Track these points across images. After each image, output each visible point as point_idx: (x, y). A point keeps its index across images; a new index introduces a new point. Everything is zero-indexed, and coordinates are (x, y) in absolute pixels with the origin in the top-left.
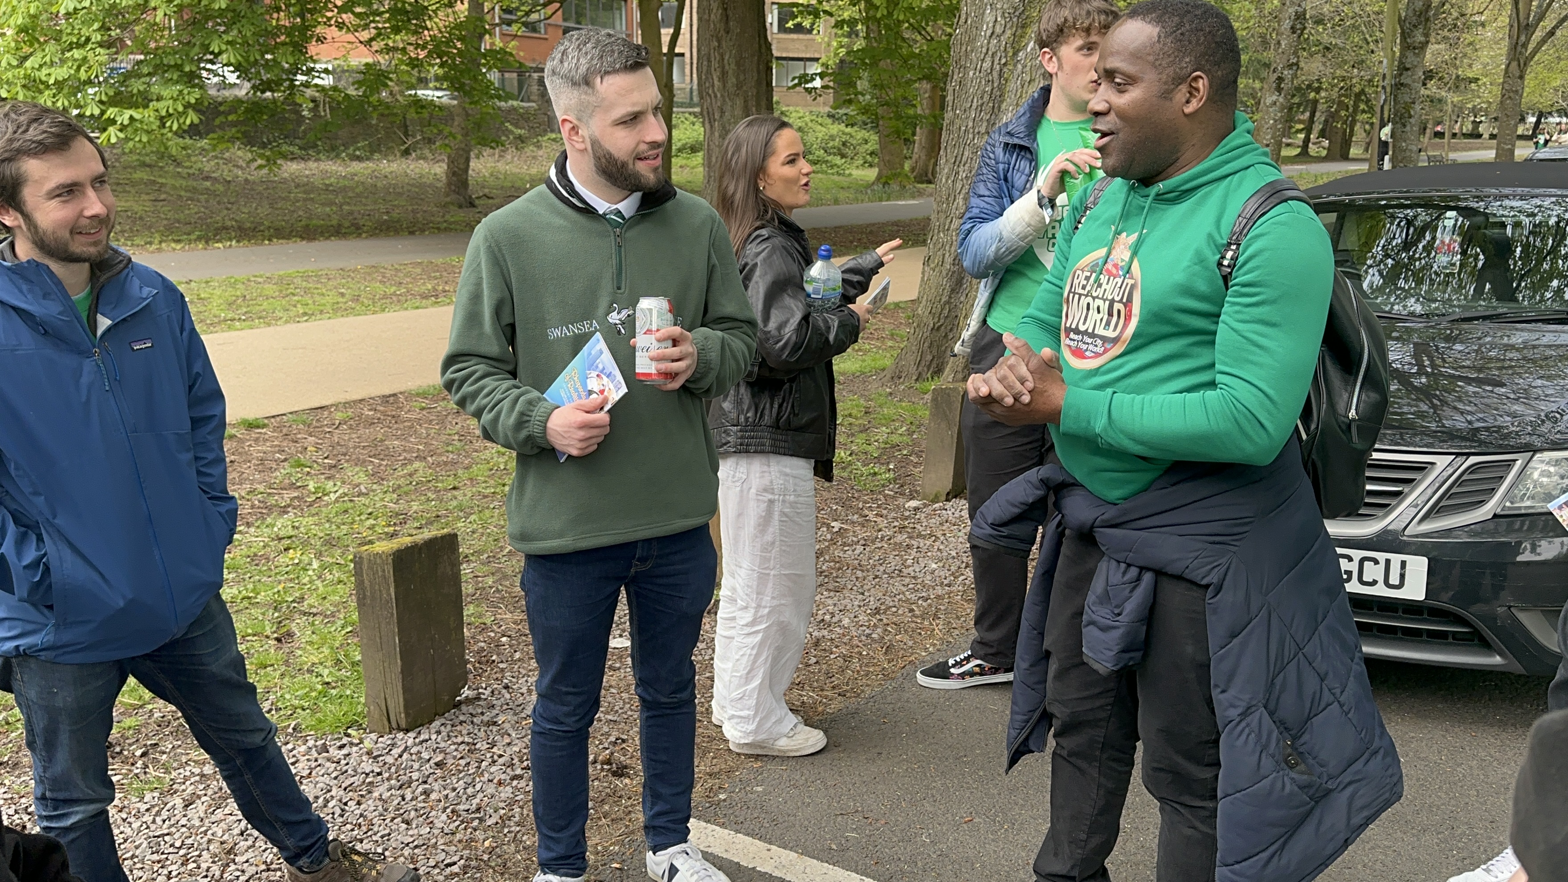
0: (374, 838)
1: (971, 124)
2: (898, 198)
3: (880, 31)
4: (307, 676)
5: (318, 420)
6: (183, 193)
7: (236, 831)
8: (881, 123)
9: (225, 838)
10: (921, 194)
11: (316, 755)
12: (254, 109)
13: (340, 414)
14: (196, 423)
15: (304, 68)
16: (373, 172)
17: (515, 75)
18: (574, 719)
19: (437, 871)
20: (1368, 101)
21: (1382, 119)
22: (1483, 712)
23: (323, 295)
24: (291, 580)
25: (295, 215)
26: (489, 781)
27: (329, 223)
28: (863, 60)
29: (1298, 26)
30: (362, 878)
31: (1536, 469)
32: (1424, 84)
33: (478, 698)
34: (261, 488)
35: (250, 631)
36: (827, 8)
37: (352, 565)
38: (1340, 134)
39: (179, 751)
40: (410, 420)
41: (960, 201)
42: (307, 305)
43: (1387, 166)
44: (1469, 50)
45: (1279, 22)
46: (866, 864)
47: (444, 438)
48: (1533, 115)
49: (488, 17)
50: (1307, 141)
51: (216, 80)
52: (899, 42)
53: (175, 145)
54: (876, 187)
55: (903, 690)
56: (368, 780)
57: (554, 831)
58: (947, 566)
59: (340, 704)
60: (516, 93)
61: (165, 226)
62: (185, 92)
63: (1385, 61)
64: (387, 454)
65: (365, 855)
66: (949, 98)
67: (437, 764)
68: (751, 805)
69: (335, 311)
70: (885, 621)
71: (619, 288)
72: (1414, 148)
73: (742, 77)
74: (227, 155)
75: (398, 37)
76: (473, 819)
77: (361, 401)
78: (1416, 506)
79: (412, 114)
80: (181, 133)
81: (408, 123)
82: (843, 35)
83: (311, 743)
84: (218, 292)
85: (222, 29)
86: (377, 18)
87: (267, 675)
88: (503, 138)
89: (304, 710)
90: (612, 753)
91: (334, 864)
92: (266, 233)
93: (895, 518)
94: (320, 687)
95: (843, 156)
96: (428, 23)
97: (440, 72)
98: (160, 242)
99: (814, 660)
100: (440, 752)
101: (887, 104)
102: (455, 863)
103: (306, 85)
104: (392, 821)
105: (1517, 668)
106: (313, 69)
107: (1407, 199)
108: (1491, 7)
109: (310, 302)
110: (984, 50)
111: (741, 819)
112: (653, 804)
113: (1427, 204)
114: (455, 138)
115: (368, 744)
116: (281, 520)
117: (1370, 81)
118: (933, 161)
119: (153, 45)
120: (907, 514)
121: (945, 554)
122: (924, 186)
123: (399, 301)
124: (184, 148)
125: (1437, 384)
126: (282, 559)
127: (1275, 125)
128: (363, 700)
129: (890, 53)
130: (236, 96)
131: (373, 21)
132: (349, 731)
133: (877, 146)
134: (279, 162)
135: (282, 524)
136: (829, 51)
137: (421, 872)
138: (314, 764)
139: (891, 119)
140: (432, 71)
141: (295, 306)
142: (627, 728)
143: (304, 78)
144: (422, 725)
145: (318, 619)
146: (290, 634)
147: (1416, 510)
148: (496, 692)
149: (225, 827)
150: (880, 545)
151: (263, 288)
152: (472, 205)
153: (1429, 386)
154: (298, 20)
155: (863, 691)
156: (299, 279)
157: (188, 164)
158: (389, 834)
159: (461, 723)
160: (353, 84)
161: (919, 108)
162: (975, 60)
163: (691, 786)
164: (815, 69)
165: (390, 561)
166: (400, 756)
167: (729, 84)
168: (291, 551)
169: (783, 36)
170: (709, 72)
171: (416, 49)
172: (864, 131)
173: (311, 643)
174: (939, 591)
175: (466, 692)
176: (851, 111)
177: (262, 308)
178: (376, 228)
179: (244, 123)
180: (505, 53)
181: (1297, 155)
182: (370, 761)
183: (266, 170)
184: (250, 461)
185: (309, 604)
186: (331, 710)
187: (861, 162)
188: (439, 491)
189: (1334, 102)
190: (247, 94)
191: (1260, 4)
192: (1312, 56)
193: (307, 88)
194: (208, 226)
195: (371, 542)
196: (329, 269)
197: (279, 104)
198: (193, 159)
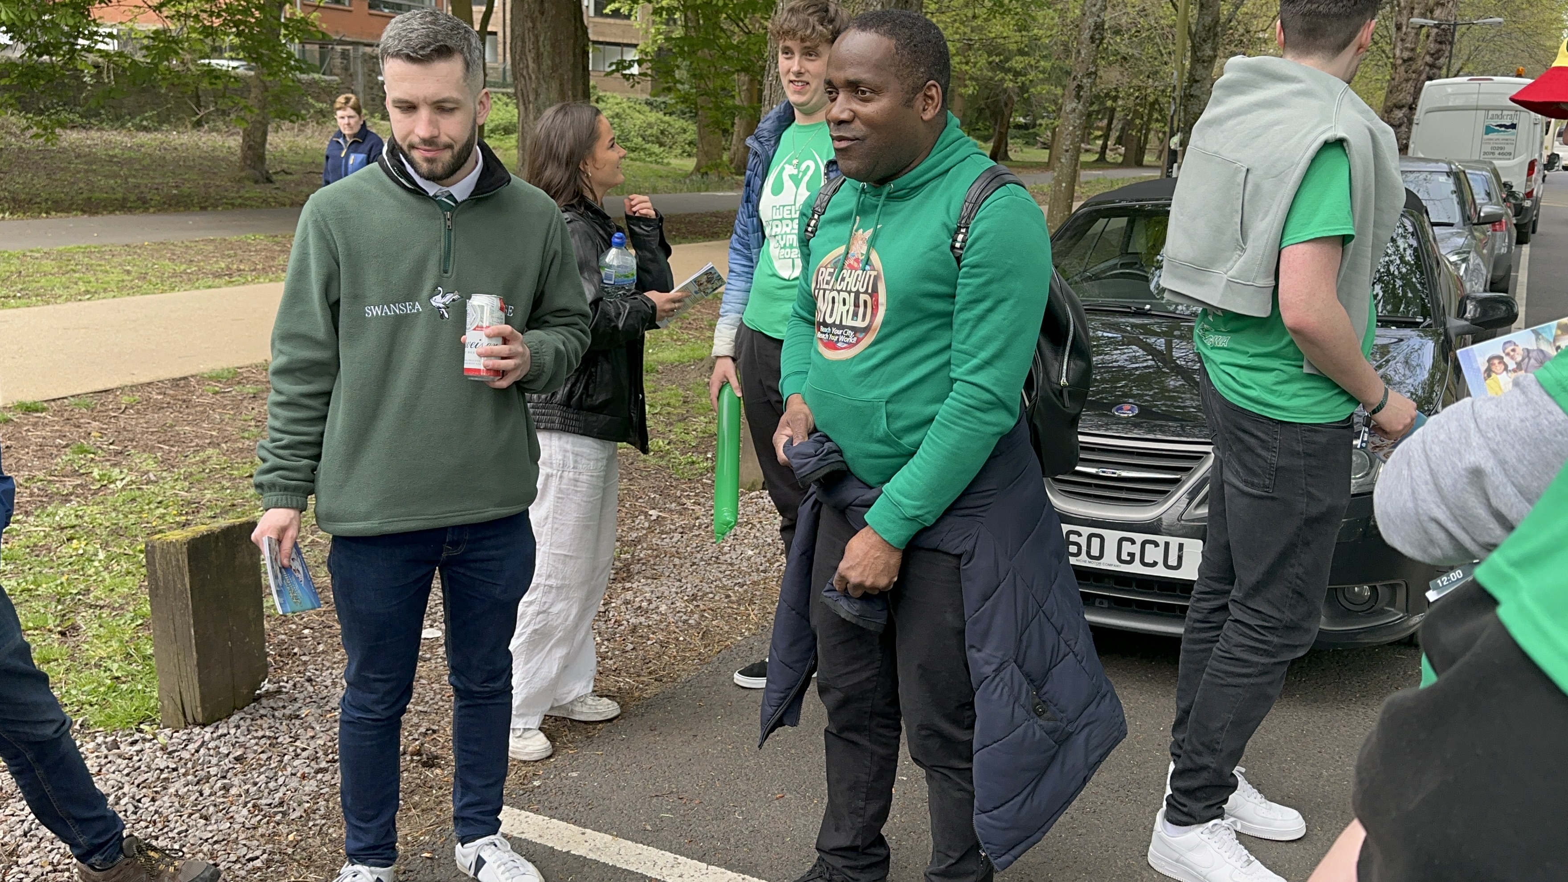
0: (171, 835)
2: (717, 189)
3: (698, 20)
4: (95, 670)
5: (103, 405)
7: (19, 832)
8: (700, 113)
9: (6, 839)
11: (106, 752)
12: (30, 73)
13: (126, 398)
15: (86, 32)
16: (162, 143)
17: (317, 47)
18: (383, 707)
19: (239, 865)
20: (1161, 110)
21: (1172, 128)
23: (107, 272)
24: (75, 571)
25: (76, 187)
26: (292, 774)
27: (113, 197)
28: (682, 48)
29: (1097, 36)
30: (158, 876)
33: (279, 691)
34: (41, 475)
35: (31, 625)
37: (143, 555)
38: (1135, 141)
40: (202, 405)
42: (89, 282)
43: (1176, 172)
45: (1079, 31)
46: (680, 843)
47: (239, 424)
50: (1104, 147)
52: (717, 32)
54: (694, 178)
55: (719, 673)
56: (163, 776)
57: (362, 820)
58: (763, 553)
59: (131, 699)
60: (318, 63)
63: (1175, 74)
64: (179, 440)
65: (162, 850)
66: (766, 92)
67: (237, 759)
68: (566, 790)
69: (121, 289)
70: (702, 607)
71: (446, 273)
73: (557, 60)
75: (190, 4)
76: (276, 813)
77: (149, 384)
78: (1191, 492)
79: (205, 84)
81: (200, 93)
82: (661, 23)
83: (100, 740)
88: (303, 112)
89: (91, 705)
90: (422, 744)
91: (129, 860)
92: (43, 205)
94: (109, 682)
95: (661, 144)
97: (236, 41)
99: (630, 646)
100: (240, 747)
101: (705, 94)
102: (257, 858)
103: (89, 50)
104: (189, 817)
106: (96, 33)
109: (93, 279)
111: (556, 804)
112: (463, 795)
114: (251, 111)
115: (162, 739)
116: (64, 509)
117: (1163, 91)
121: (761, 541)
123: (189, 280)
126: (65, 550)
127: (1074, 131)
128: (156, 694)
129: (709, 43)
130: (9, 58)
132: (142, 726)
133: (695, 137)
134: (57, 130)
135: (64, 513)
136: (647, 38)
137: (221, 867)
138: (103, 761)
139: (710, 109)
140: (227, 39)
141: (76, 283)
142: (438, 718)
143: (87, 42)
144: (220, 719)
145: (105, 613)
146: (75, 628)
147: (1192, 496)
148: (299, 685)
149: (6, 828)
150: (697, 533)
151: (40, 264)
152: (269, 180)
155: (679, 676)
156: (81, 255)
158: (187, 831)
159: (262, 717)
160: (141, 49)
161: (737, 97)
163: (505, 775)
164: (632, 55)
165: (185, 549)
166: (197, 751)
167: (544, 67)
168: (75, 541)
169: (599, 20)
170: (523, 53)
171: (211, 16)
172: (682, 121)
173: (98, 637)
174: (755, 577)
175: (266, 686)
176: (670, 99)
177: (39, 285)
178: (164, 203)
179: (17, 88)
180: (307, 23)
181: (1097, 160)
182: (165, 757)
183: (42, 140)
184: (28, 447)
185: (95, 596)
186: (121, 705)
187: (680, 151)
188: (235, 479)
189: (1130, 111)
190: (22, 57)
191: (1063, 13)
192: (1110, 65)
193: (89, 53)
195: (162, 531)
196: (113, 245)
197: (58, 69)
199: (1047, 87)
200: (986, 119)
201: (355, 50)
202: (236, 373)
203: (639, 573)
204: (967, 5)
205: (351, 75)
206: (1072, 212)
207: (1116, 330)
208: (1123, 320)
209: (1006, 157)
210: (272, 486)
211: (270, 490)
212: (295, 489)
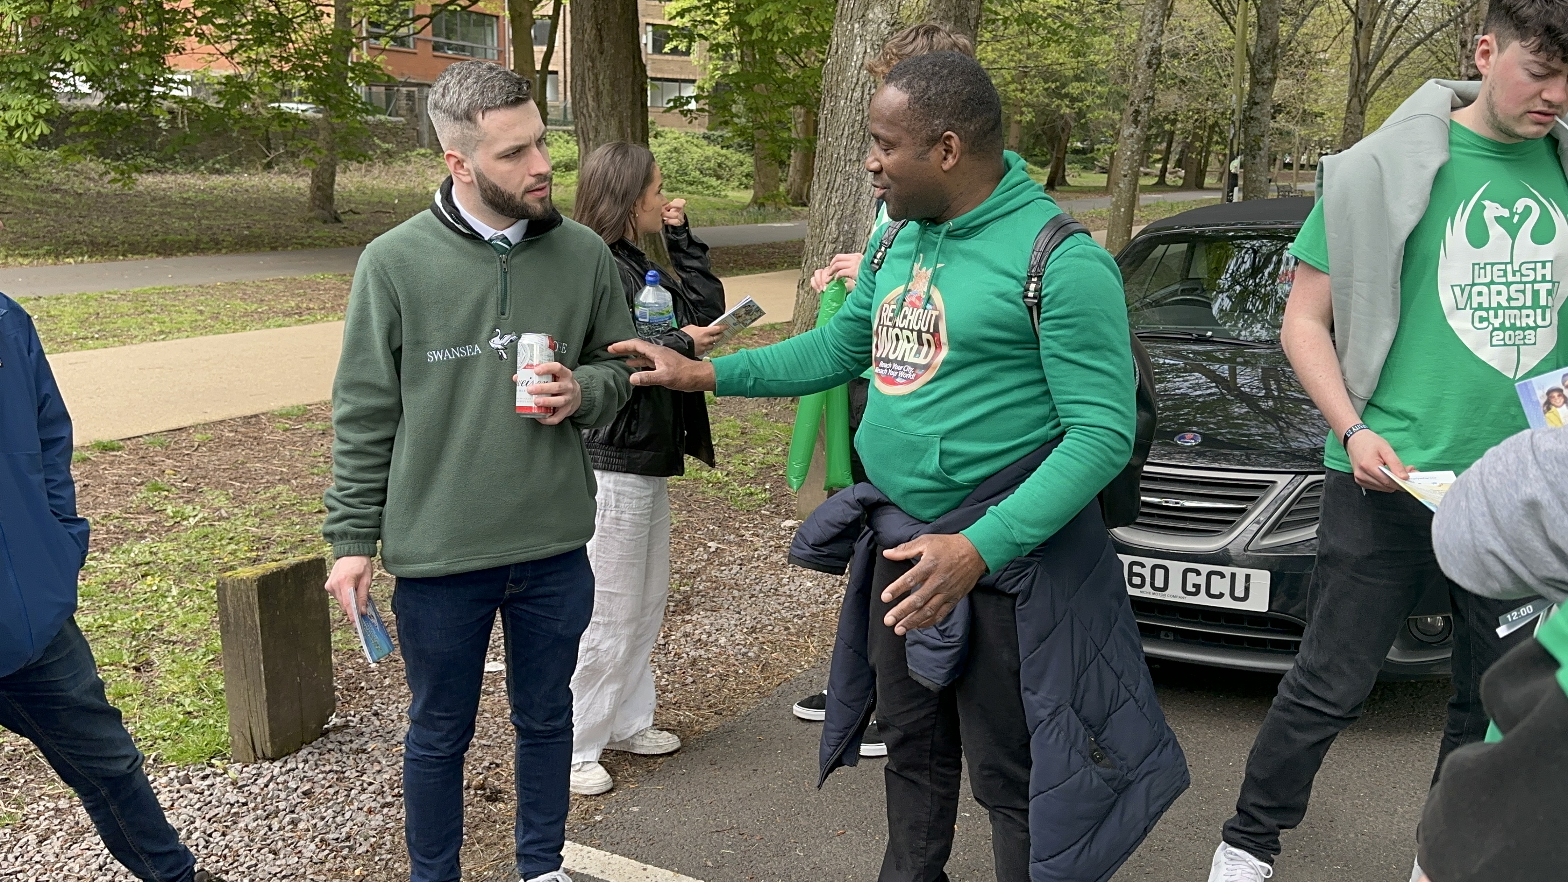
0: (240, 869)
1: (842, 152)
2: (774, 220)
3: (754, 55)
4: (168, 705)
5: (176, 442)
6: (30, 206)
7: (95, 866)
8: (757, 145)
9: (82, 873)
10: (796, 216)
11: (178, 786)
12: (108, 120)
13: (199, 436)
14: (47, 444)
15: (162, 79)
16: (234, 185)
17: (383, 89)
18: (447, 744)
20: (1221, 132)
23: (181, 312)
24: (149, 607)
25: (151, 230)
26: (359, 809)
27: (187, 238)
28: (738, 85)
29: (1154, 61)
32: (1274, 118)
33: (346, 726)
34: (116, 512)
35: (106, 660)
36: (703, 32)
37: (214, 591)
38: (1195, 164)
39: (32, 785)
40: (273, 442)
41: (833, 226)
42: (164, 322)
43: (1237, 196)
44: (1314, 86)
45: (1136, 56)
46: (741, 880)
47: (309, 460)
49: (355, 31)
50: (1164, 170)
51: (67, 89)
52: (774, 67)
53: (22, 156)
54: (751, 209)
55: (778, 707)
56: (233, 811)
57: (427, 857)
58: (822, 584)
59: (203, 734)
60: (384, 107)
61: (11, 240)
62: (35, 101)
63: (1235, 96)
64: (250, 477)
66: (821, 126)
67: (304, 793)
68: (627, 825)
69: (194, 329)
70: (761, 639)
71: (503, 314)
72: (1263, 179)
73: (616, 98)
74: (78, 167)
75: (261, 49)
76: (343, 848)
77: (221, 422)
78: (1258, 523)
79: (275, 128)
80: (30, 144)
81: (270, 136)
82: (718, 58)
83: (172, 774)
84: (69, 309)
85: (74, 37)
86: (239, 30)
87: (125, 705)
88: (370, 153)
89: (164, 740)
90: (486, 778)
92: (120, 248)
93: (771, 538)
94: (181, 717)
95: (719, 177)
96: (292, 35)
97: (305, 85)
98: (6, 257)
99: (690, 679)
100: (308, 781)
101: (761, 127)
103: (164, 96)
104: (258, 851)
106: (171, 80)
107: (1253, 230)
108: (1333, 45)
109: (167, 320)
110: (855, 80)
111: (617, 840)
112: (526, 832)
113: (1272, 236)
114: (320, 152)
115: (232, 774)
116: (139, 546)
117: (1223, 113)
118: (807, 184)
120: (783, 533)
122: (799, 208)
123: (260, 319)
124: (32, 159)
125: (1283, 407)
126: (139, 586)
127: (1132, 156)
128: (226, 729)
129: (765, 77)
130: (88, 106)
131: (234, 33)
132: (213, 761)
133: (752, 169)
134: (134, 175)
135: (139, 550)
136: (705, 74)
138: (176, 796)
139: (766, 142)
140: (296, 83)
141: (151, 324)
142: (501, 752)
143: (162, 89)
144: (289, 754)
145: (178, 648)
146: (149, 663)
147: (1258, 526)
148: (365, 719)
149: (83, 862)
150: (756, 564)
151: (117, 306)
152: (337, 220)
153: (1276, 409)
154: (156, 29)
155: (739, 709)
156: (156, 296)
157: (35, 175)
158: (256, 865)
159: (329, 751)
160: (214, 94)
161: (793, 130)
162: (846, 89)
163: (567, 810)
164: (690, 91)
165: (255, 586)
166: (266, 786)
167: (604, 105)
168: (149, 578)
169: (657, 57)
170: (583, 92)
171: (280, 61)
172: (739, 154)
173: (171, 672)
174: (814, 609)
175: (334, 720)
176: (727, 133)
177: (116, 326)
178: (236, 244)
179: (96, 134)
180: (373, 66)
181: (1156, 184)
182: (235, 791)
183: (120, 184)
184: (104, 485)
185: (168, 632)
186: (194, 740)
187: (737, 184)
188: (304, 515)
189: (1189, 134)
190: (100, 105)
191: (1119, 38)
192: (1168, 89)
193: (164, 99)
194: (58, 240)
195: (232, 568)
196: (186, 286)
197: (134, 115)
198: (41, 170)
199: (1105, 112)
200: (1043, 145)
201: (420, 92)
202: (306, 410)
203: (698, 605)
204: (1022, 33)
205: (416, 116)
206: (1132, 237)
207: (1178, 357)
208: (1185, 347)
209: (1064, 182)
210: (344, 535)
211: (341, 538)
212: (366, 536)
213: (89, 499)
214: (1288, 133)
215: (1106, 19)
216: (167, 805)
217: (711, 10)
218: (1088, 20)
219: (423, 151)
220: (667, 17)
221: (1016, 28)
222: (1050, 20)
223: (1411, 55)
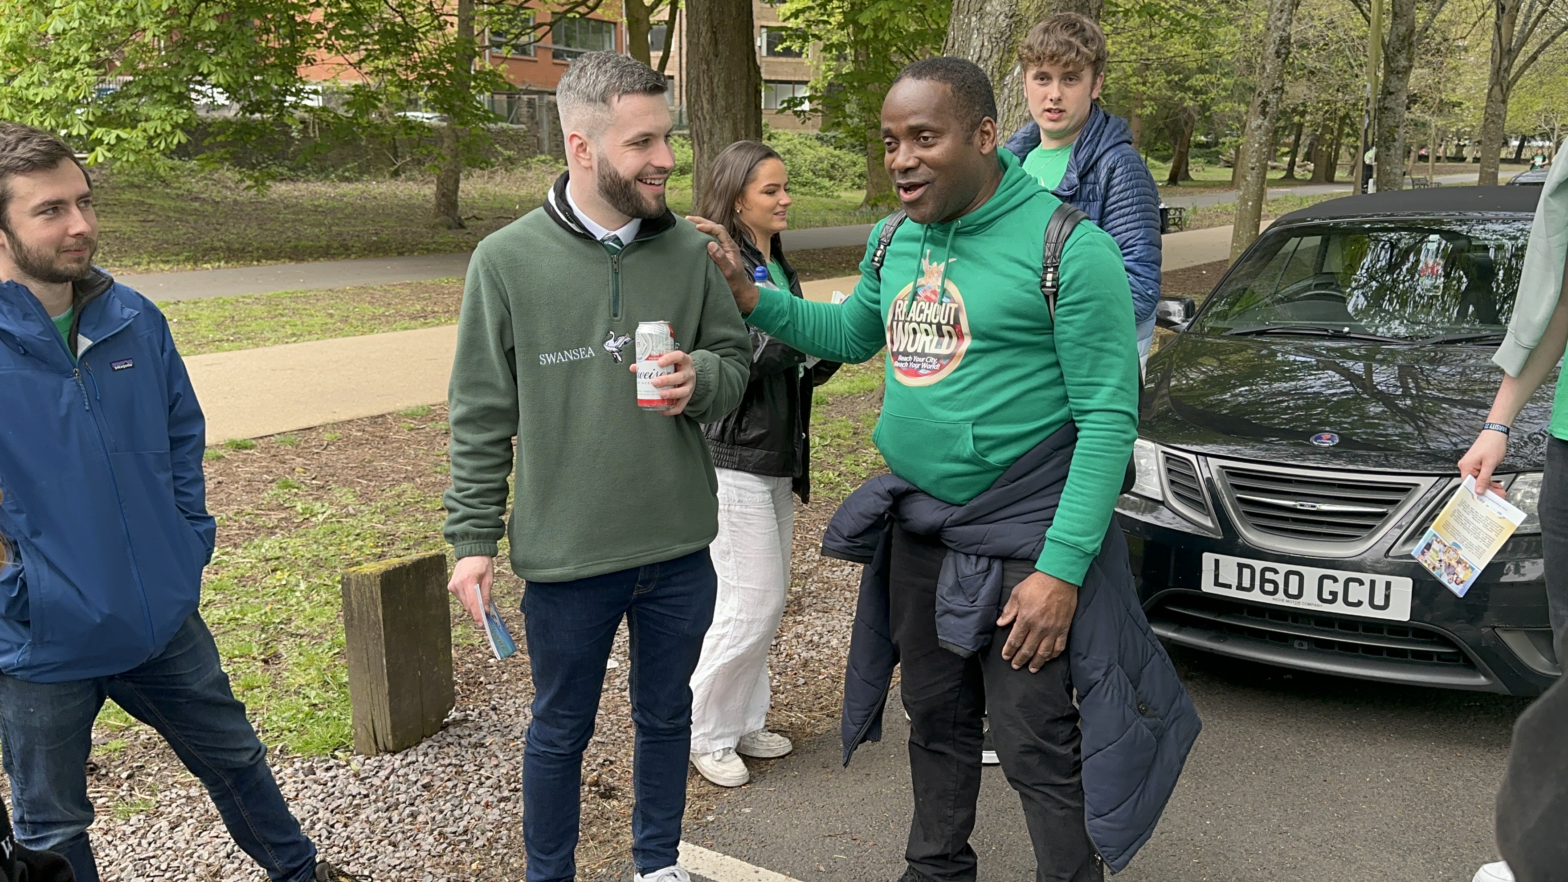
0: (361, 860)
3: (868, 55)
4: (294, 697)
5: (306, 441)
6: (171, 214)
7: (223, 854)
8: (869, 145)
9: (211, 860)
11: (302, 777)
12: (243, 129)
13: (328, 435)
14: (176, 442)
15: (294, 89)
16: (363, 193)
17: (505, 97)
18: (569, 742)
20: (1352, 125)
22: (1469, 732)
23: (312, 315)
24: (278, 601)
25: (284, 236)
26: (477, 803)
27: (318, 244)
28: (851, 84)
29: (1283, 51)
31: (1519, 490)
32: (1408, 108)
33: (465, 720)
34: (249, 509)
35: (237, 652)
36: (817, 32)
37: (340, 586)
38: (1325, 157)
39: (165, 773)
40: (398, 441)
42: (296, 325)
43: (1371, 189)
44: (1452, 74)
45: (1264, 46)
47: (432, 459)
48: (1516, 139)
49: (478, 40)
50: (1292, 164)
51: (204, 101)
52: (887, 66)
53: (163, 165)
54: (864, 209)
56: (355, 802)
57: (543, 852)
59: (327, 726)
60: (506, 115)
61: (153, 247)
62: (174, 112)
63: (1369, 86)
64: (378, 476)
65: (352, 877)
67: (424, 786)
68: (739, 826)
69: (324, 332)
71: (615, 315)
72: (1398, 171)
73: (731, 101)
74: (216, 176)
75: (388, 59)
76: (460, 842)
77: (350, 421)
78: (1400, 527)
79: (401, 136)
80: (169, 154)
81: (398, 144)
82: (832, 59)
83: (297, 765)
84: (206, 313)
85: (212, 50)
86: (367, 40)
87: (253, 697)
88: (493, 160)
89: (291, 732)
90: (600, 775)
92: (255, 254)
94: (307, 709)
95: (832, 178)
96: (417, 45)
97: (430, 93)
98: (149, 263)
99: (802, 681)
100: (428, 774)
103: (295, 106)
104: (379, 843)
105: (1502, 689)
106: (302, 90)
107: (1391, 222)
108: (1473, 32)
109: (299, 323)
111: (729, 841)
112: (644, 828)
113: (1410, 227)
114: (444, 159)
115: (355, 766)
116: (269, 541)
117: (1354, 105)
119: (142, 66)
123: (387, 322)
124: (171, 169)
125: (1422, 406)
126: (270, 581)
127: (1260, 148)
128: (350, 722)
129: (878, 76)
130: (225, 117)
131: (363, 43)
132: (336, 753)
133: (866, 169)
134: (268, 183)
135: (269, 545)
136: (818, 74)
138: (300, 786)
140: (421, 92)
141: (283, 327)
142: (615, 749)
143: (293, 99)
144: (409, 747)
145: (305, 640)
146: (277, 656)
147: (1400, 531)
148: (484, 714)
149: (211, 849)
151: (251, 309)
152: (461, 226)
153: (1413, 408)
154: (288, 42)
156: (288, 300)
157: (177, 185)
158: (376, 857)
159: (449, 745)
160: (343, 105)
163: (683, 808)
164: (803, 92)
165: (378, 582)
166: (387, 778)
167: (718, 107)
168: (279, 572)
169: (772, 59)
170: (698, 95)
171: (406, 70)
172: (852, 154)
173: (298, 665)
175: (454, 714)
176: (840, 133)
177: (250, 329)
178: (365, 249)
179: (233, 144)
180: (495, 75)
181: (1283, 178)
182: (357, 783)
183: (254, 191)
184: (237, 482)
185: (296, 626)
186: (319, 733)
187: (850, 184)
188: (427, 512)
189: (1319, 126)
190: (236, 115)
191: (1245, 29)
192: (1297, 80)
193: (295, 108)
194: (196, 247)
195: (358, 563)
196: (318, 290)
197: (268, 125)
198: (182, 180)
199: (1230, 105)
200: (1165, 139)
201: (541, 99)
202: (430, 411)
203: (810, 606)
204: (1143, 25)
205: (537, 123)
206: (1260, 233)
207: (1311, 354)
208: (1317, 344)
209: (1187, 177)
210: (465, 535)
211: (463, 539)
212: (487, 536)
213: (222, 496)
214: (1424, 124)
215: (1232, 9)
216: (292, 795)
217: (826, 10)
218: (1211, 11)
219: (543, 157)
220: (781, 18)
221: (1138, 20)
222: (1172, 11)
223: (1557, 40)
